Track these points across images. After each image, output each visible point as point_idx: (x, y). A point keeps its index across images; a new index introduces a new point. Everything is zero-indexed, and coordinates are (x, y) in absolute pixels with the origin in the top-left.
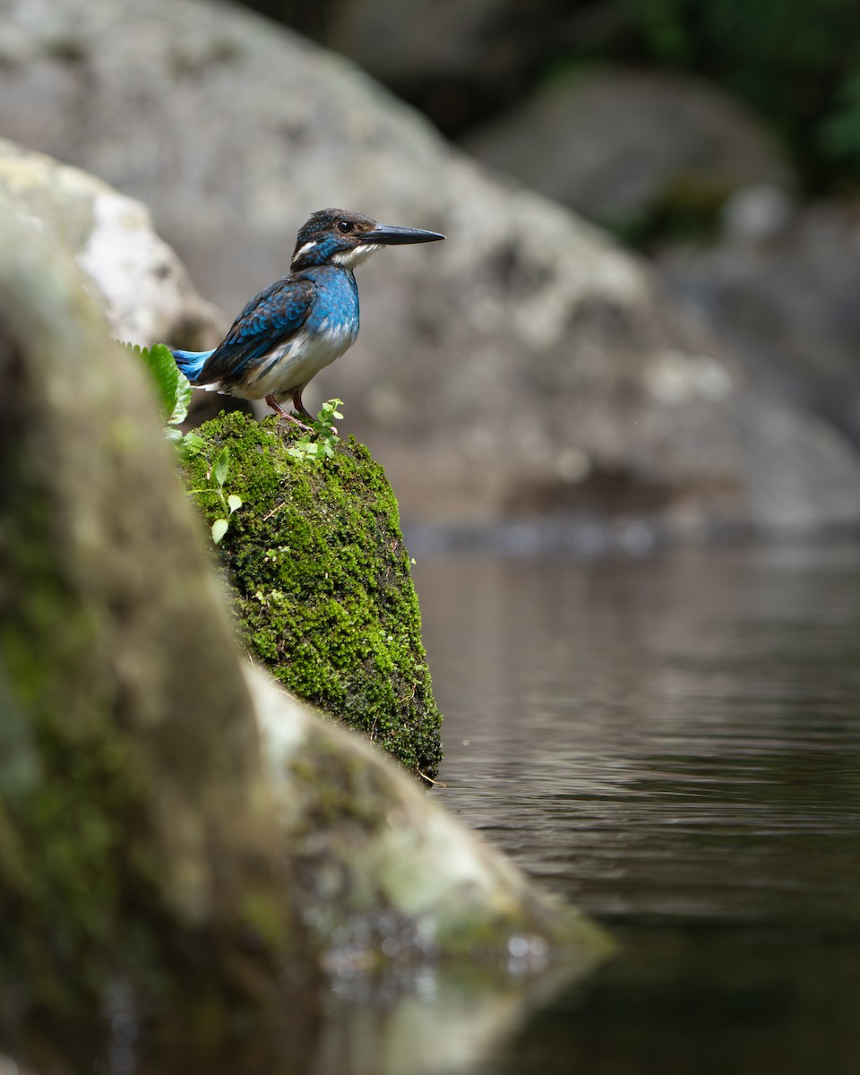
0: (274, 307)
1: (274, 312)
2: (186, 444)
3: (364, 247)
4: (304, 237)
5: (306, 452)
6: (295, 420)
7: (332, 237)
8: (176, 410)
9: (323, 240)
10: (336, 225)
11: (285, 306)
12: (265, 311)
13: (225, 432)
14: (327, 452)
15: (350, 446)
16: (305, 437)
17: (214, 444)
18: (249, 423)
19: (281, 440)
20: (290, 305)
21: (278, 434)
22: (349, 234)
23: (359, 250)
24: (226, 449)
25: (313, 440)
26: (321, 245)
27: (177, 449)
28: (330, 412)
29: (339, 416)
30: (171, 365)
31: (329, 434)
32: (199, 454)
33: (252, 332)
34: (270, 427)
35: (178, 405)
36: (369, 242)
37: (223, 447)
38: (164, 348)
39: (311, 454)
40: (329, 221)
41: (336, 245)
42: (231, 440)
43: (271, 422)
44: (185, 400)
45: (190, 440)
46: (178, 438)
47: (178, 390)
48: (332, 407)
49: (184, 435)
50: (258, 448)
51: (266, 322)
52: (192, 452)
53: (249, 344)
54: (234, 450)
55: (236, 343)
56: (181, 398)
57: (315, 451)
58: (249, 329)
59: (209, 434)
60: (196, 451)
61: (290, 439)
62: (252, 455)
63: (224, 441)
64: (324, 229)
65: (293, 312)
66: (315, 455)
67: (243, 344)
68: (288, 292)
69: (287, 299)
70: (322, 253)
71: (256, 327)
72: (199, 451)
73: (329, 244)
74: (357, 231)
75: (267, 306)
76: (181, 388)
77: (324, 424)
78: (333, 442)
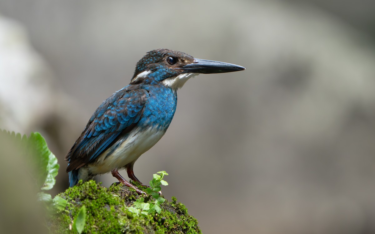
0: (118, 109)
1: (119, 112)
2: (55, 204)
3: (185, 75)
4: (141, 67)
5: (141, 210)
6: (133, 187)
7: (162, 68)
8: (47, 180)
9: (156, 70)
10: (165, 59)
11: (127, 108)
12: (112, 112)
13: (83, 195)
14: (156, 209)
15: (173, 205)
16: (140, 198)
17: (75, 204)
18: (100, 189)
19: (123, 201)
20: (131, 107)
21: (121, 196)
22: (175, 65)
23: (181, 76)
24: (84, 208)
25: (146, 200)
26: (154, 74)
27: (48, 208)
28: (159, 181)
29: (164, 183)
30: (44, 147)
31: (158, 196)
32: (64, 212)
33: (104, 128)
34: (115, 191)
35: (49, 176)
36: (189, 72)
37: (81, 206)
38: (38, 135)
39: (145, 211)
40: (160, 56)
41: (165, 73)
42: (87, 201)
43: (116, 188)
44: (54, 173)
45: (57, 201)
46: (48, 200)
47: (49, 165)
48: (160, 177)
49: (53, 197)
50: (107, 207)
51: (113, 120)
52: (58, 210)
53: (101, 136)
54: (89, 208)
55: (92, 137)
56: (51, 171)
57: (148, 208)
58: (102, 126)
59: (71, 197)
60: (61, 209)
61: (129, 200)
62: (102, 211)
63: (82, 202)
64: (157, 62)
65: (133, 112)
66: (147, 211)
67: (97, 136)
68: (129, 98)
69: (128, 103)
70: (156, 79)
71: (106, 125)
72: (63, 209)
73: (160, 73)
74: (180, 63)
75: (113, 108)
76: (51, 163)
77: (154, 189)
78: (160, 203)
